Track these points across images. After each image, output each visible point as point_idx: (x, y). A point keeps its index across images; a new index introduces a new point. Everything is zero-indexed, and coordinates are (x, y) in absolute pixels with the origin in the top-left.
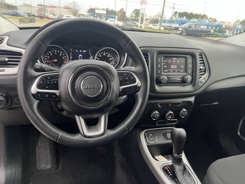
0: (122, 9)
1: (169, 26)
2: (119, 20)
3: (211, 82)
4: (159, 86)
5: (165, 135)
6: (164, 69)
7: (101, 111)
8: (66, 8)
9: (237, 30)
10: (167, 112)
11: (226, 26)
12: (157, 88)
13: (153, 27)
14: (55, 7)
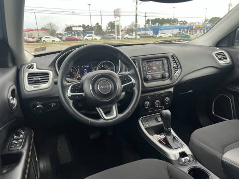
0: (97, 24)
1: (144, 34)
2: (96, 34)
3: (183, 75)
4: (147, 83)
5: (156, 119)
6: (148, 70)
7: (112, 102)
8: (43, 29)
9: (207, 29)
10: (155, 101)
11: (196, 26)
12: (145, 84)
13: (129, 37)
14: (32, 30)
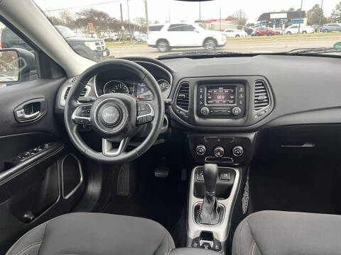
0: (316, 5)
6: (208, 100)
8: (229, 19)
